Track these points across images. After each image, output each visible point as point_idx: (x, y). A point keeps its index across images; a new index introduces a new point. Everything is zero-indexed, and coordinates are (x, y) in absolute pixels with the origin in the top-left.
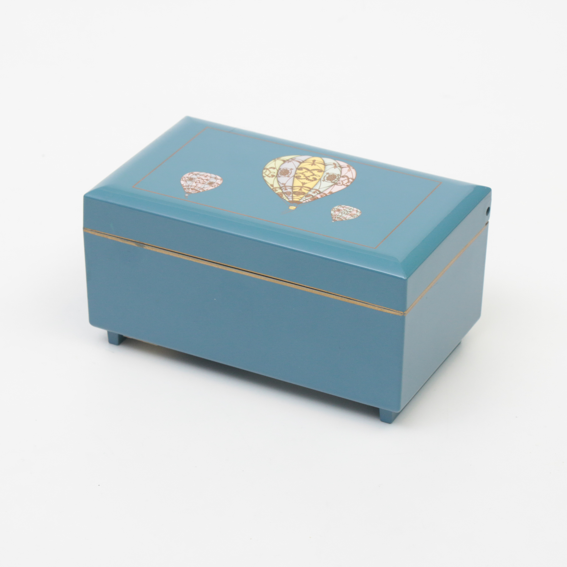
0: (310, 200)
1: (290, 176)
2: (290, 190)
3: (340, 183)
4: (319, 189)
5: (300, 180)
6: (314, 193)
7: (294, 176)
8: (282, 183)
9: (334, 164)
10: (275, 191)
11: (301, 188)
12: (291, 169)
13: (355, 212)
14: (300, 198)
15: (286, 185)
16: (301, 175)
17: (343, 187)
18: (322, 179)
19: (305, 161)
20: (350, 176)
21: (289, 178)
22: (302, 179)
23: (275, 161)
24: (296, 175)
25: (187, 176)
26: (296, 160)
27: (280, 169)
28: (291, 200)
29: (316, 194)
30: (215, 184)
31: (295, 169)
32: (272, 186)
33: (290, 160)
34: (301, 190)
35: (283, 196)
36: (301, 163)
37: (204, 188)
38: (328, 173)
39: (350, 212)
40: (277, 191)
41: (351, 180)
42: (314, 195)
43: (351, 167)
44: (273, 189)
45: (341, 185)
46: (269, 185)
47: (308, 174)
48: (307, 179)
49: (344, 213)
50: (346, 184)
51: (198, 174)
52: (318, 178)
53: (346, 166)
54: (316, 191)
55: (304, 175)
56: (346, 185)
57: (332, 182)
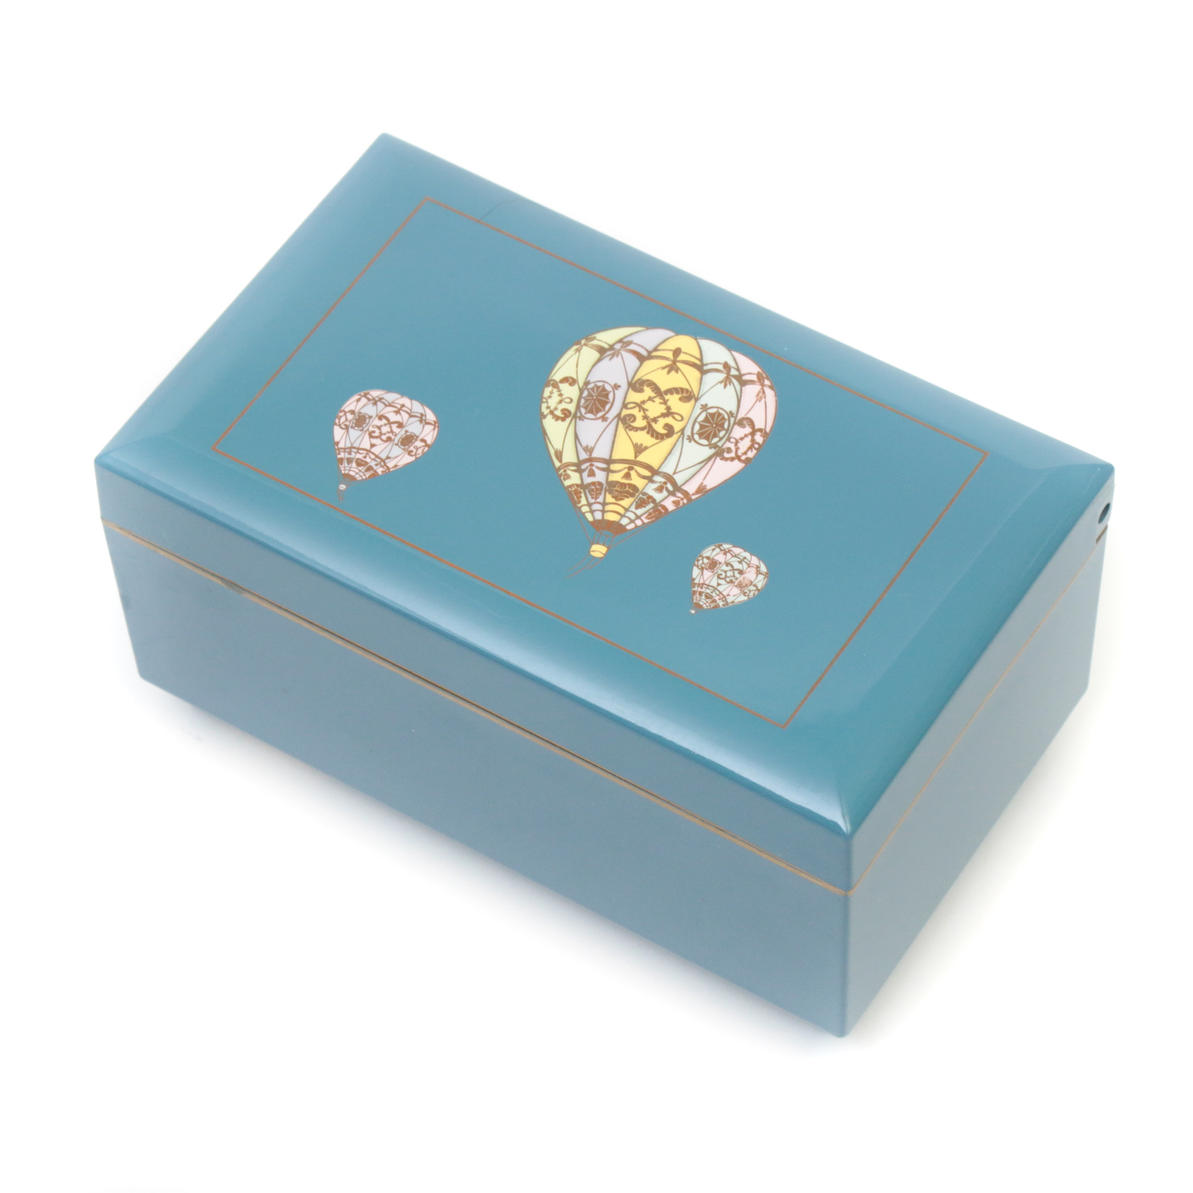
0: (646, 521)
1: (607, 416)
2: (600, 477)
3: (729, 450)
4: (675, 473)
5: (632, 433)
6: (660, 489)
7: (619, 416)
8: (584, 444)
9: (726, 366)
10: (565, 479)
11: (631, 469)
12: (616, 387)
13: (750, 575)
14: (621, 511)
15: (595, 455)
16: (635, 412)
17: (737, 466)
18: (688, 432)
19: (655, 354)
20: (759, 424)
21: (605, 424)
22: (637, 429)
23: (578, 350)
24: (625, 412)
25: (352, 407)
26: (632, 347)
27: (587, 383)
28: (598, 516)
29: (665, 493)
30: (418, 444)
31: (624, 385)
32: (559, 455)
33: (618, 346)
34: (627, 476)
35: (579, 502)
36: (642, 359)
37: (388, 458)
38: (705, 407)
39: (741, 572)
40: (568, 477)
41: (759, 438)
42: (658, 497)
43: (767, 382)
44: (559, 468)
45: (732, 459)
46: (552, 452)
47: (655, 409)
48: (648, 433)
49: (723, 576)
50: (745, 453)
51: (380, 399)
52: (677, 426)
53: (754, 378)
54: (665, 483)
55: (645, 410)
56: (743, 458)
57: (711, 446)
